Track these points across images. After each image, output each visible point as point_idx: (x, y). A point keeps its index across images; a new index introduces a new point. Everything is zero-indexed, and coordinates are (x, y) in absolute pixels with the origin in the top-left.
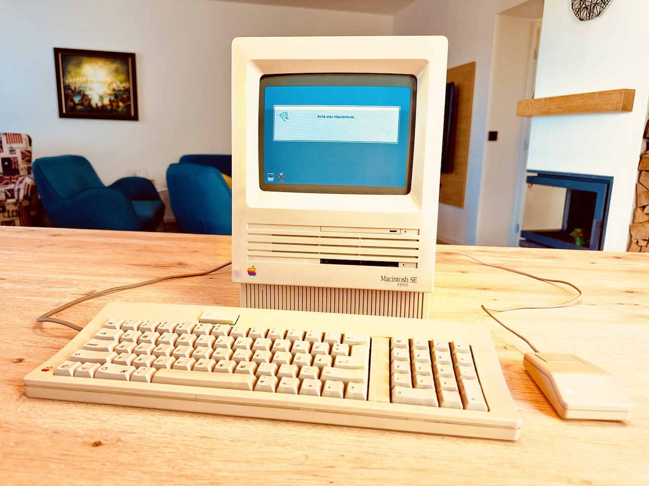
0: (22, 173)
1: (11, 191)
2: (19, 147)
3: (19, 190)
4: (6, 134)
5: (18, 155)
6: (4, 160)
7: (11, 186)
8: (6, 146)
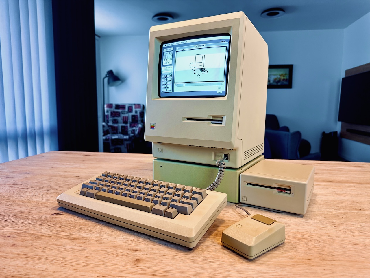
0: (139, 122)
1: (134, 130)
2: (139, 110)
3: (136, 130)
4: (135, 104)
5: (138, 114)
6: (133, 116)
7: (134, 128)
8: (134, 110)
